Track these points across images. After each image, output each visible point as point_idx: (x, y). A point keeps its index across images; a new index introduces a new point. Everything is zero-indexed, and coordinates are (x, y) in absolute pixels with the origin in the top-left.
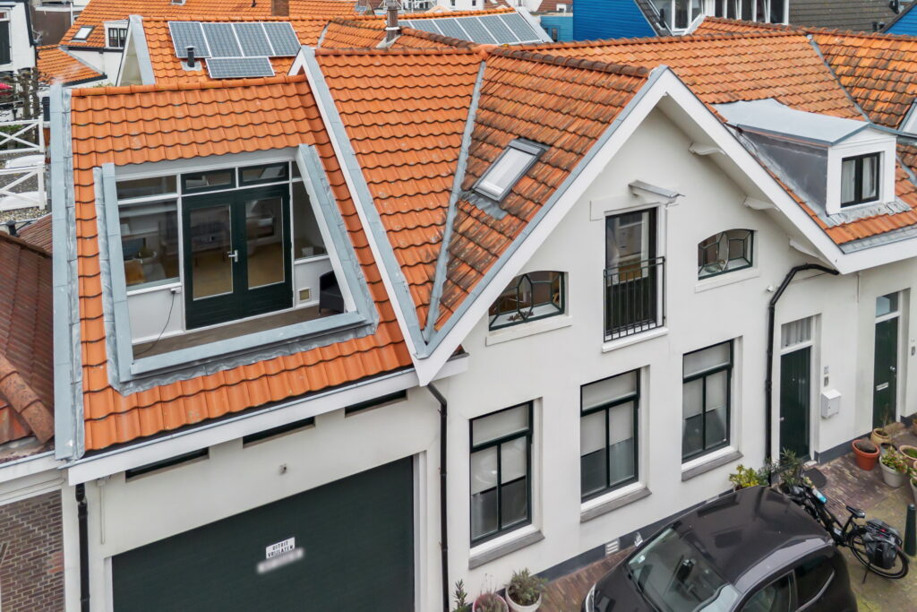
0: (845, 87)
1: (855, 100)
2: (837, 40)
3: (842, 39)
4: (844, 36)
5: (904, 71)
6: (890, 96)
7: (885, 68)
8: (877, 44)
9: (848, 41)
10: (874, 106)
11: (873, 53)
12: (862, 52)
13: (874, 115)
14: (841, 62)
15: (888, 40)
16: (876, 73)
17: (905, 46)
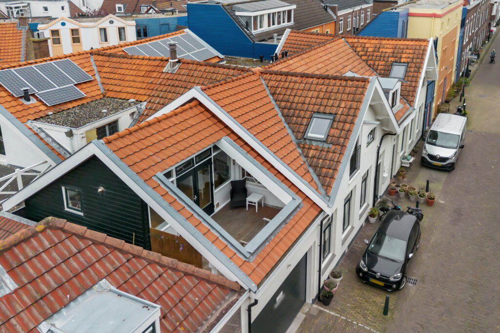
0: (364, 61)
1: (369, 66)
2: (356, 40)
3: (358, 40)
4: (359, 38)
5: (386, 52)
6: (383, 63)
7: (378, 52)
8: (373, 41)
9: (361, 41)
10: (378, 67)
11: (373, 46)
12: (367, 45)
13: (378, 71)
14: (360, 50)
15: (377, 39)
16: (375, 54)
17: (384, 42)
